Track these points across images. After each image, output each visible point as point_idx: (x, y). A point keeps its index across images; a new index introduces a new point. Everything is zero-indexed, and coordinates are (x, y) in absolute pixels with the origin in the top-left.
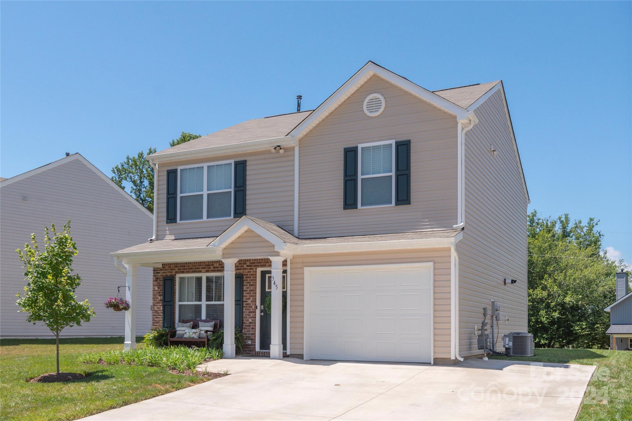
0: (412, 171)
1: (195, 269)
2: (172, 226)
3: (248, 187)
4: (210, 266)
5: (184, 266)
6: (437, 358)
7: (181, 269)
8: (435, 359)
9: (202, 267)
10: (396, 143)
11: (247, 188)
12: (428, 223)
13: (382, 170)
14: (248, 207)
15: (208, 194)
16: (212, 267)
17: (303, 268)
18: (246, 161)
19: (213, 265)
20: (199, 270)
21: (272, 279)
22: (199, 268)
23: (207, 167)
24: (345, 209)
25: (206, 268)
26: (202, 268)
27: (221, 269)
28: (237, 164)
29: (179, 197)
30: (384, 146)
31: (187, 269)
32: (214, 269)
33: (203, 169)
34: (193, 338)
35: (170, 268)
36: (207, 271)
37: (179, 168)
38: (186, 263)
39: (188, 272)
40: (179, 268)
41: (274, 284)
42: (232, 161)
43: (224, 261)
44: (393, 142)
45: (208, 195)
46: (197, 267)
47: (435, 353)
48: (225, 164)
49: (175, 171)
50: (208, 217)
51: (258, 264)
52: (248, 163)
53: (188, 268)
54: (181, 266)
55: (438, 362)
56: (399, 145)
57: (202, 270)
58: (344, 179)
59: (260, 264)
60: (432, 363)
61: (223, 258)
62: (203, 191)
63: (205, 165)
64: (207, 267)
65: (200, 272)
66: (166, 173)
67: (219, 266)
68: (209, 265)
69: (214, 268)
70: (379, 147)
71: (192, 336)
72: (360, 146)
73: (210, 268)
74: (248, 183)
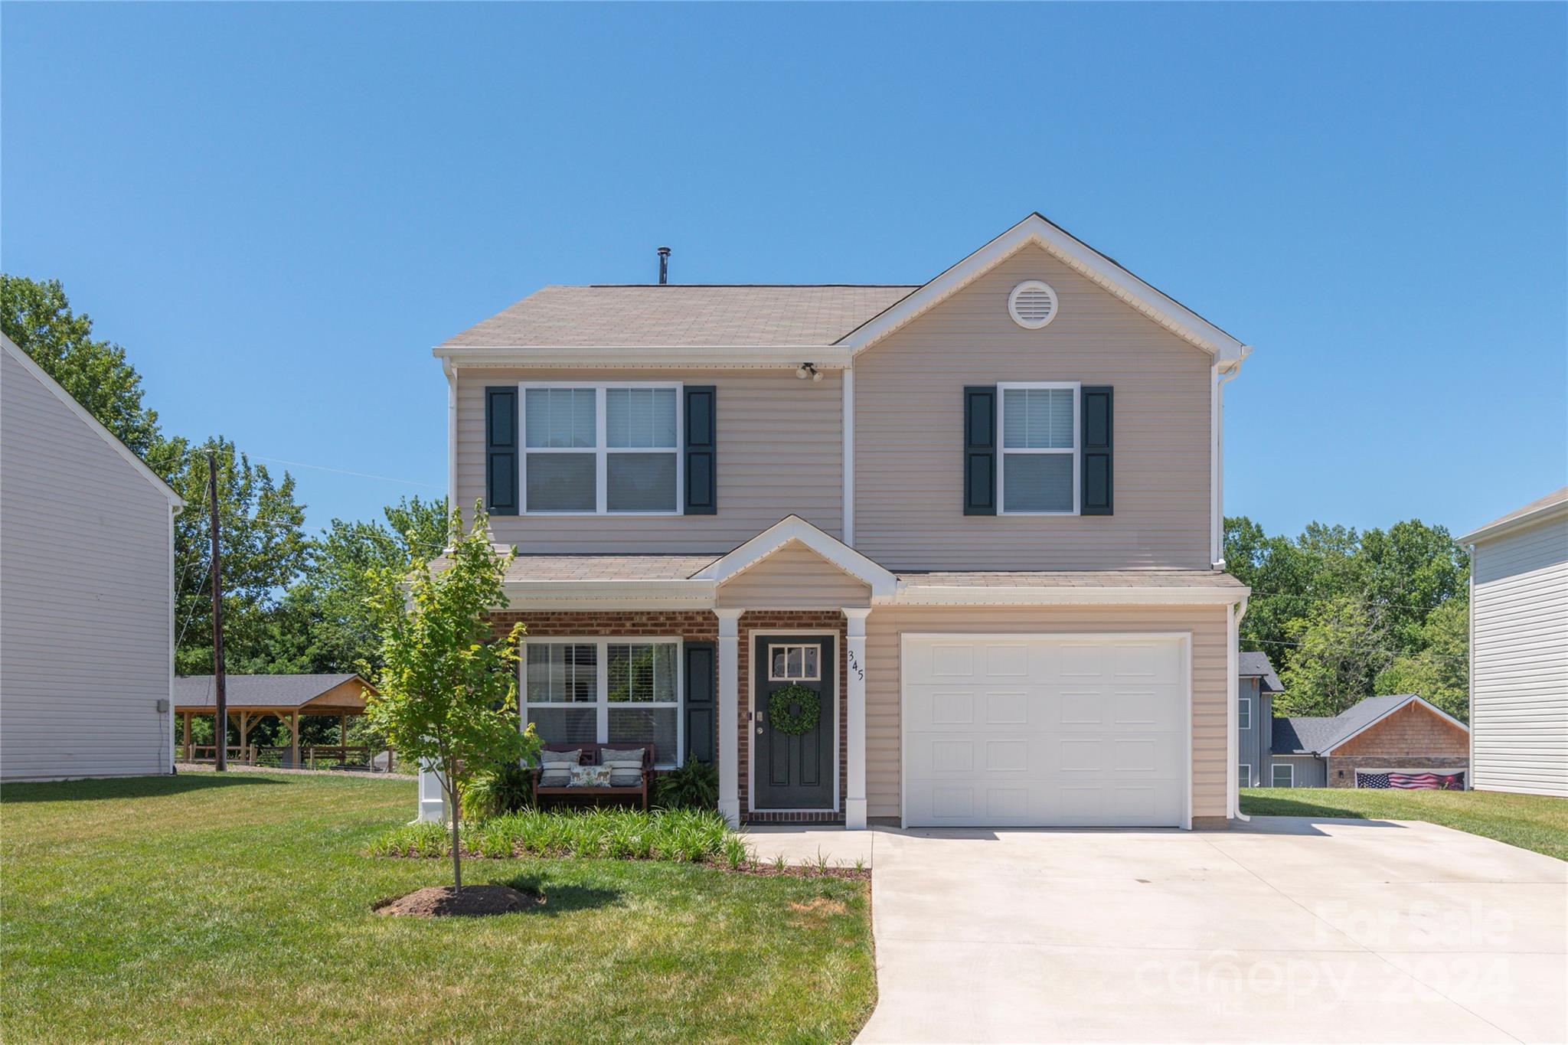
0: (1115, 449)
1: (579, 626)
2: (505, 522)
3: (720, 448)
4: (623, 622)
5: (548, 619)
6: (1198, 817)
7: (537, 626)
8: (1194, 819)
9: (599, 621)
10: (1083, 389)
11: (718, 450)
12: (1150, 555)
13: (1050, 441)
14: (720, 492)
15: (608, 454)
16: (628, 624)
17: (898, 634)
18: (714, 388)
19: (632, 619)
20: (590, 628)
21: (849, 658)
22: (592, 625)
23: (605, 390)
24: (966, 513)
25: (610, 625)
26: (598, 625)
27: (653, 628)
28: (690, 393)
29: (525, 456)
30: (1056, 393)
31: (554, 625)
32: (635, 628)
33: (595, 395)
34: (598, 786)
35: (503, 623)
36: (615, 633)
37: (523, 386)
38: (553, 613)
39: (557, 633)
40: (533, 622)
41: (855, 667)
42: (679, 386)
43: (718, 612)
44: (1075, 386)
45: (610, 456)
46: (583, 622)
47: (1194, 807)
48: (657, 390)
49: (512, 393)
50: (610, 507)
51: (756, 621)
52: (719, 394)
53: (558, 623)
54: (535, 619)
55: (1203, 825)
56: (1088, 393)
57: (598, 628)
58: (965, 451)
59: (760, 622)
60: (1190, 828)
61: (716, 607)
62: (595, 446)
63: (601, 388)
64: (613, 623)
65: (596, 633)
66: (482, 394)
67: (650, 622)
68: (620, 619)
69: (634, 625)
70: (1044, 393)
71: (596, 782)
72: (1002, 386)
73: (623, 625)
74: (720, 437)
